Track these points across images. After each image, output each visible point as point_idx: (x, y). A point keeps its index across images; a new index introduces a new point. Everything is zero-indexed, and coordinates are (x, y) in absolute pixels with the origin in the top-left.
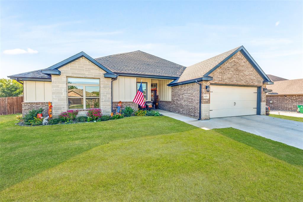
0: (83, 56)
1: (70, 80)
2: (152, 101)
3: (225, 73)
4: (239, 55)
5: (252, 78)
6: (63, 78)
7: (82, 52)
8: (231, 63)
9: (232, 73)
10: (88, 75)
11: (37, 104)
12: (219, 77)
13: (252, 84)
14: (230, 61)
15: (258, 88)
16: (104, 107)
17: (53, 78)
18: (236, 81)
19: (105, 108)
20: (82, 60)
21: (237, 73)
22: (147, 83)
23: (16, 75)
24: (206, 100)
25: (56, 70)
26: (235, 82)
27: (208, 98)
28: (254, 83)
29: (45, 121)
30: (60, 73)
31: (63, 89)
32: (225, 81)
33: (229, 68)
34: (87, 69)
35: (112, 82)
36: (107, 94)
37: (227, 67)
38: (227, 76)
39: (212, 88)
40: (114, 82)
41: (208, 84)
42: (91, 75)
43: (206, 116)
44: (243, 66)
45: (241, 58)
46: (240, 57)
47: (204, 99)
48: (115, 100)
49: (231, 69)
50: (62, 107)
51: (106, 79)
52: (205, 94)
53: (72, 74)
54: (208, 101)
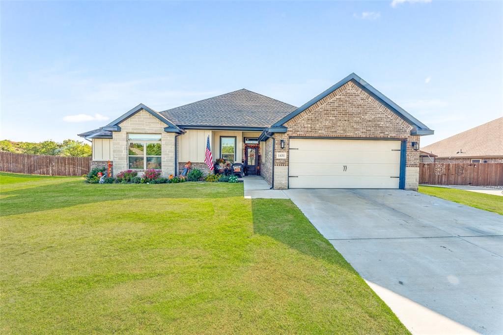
0: (142, 109)
1: (131, 136)
2: (243, 162)
3: (318, 120)
4: (350, 88)
5: (381, 125)
6: (123, 134)
7: (141, 104)
8: (331, 103)
9: (334, 118)
10: (148, 130)
11: (103, 162)
12: (306, 126)
13: (382, 135)
14: (330, 100)
15: (402, 142)
16: (166, 168)
17: (114, 135)
18: (342, 132)
19: (167, 170)
20: (143, 113)
21: (346, 119)
22: (236, 137)
23: (85, 133)
24: (282, 161)
25: (117, 126)
26: (340, 132)
27: (285, 157)
28: (387, 133)
29: (101, 180)
30: (119, 130)
31: (123, 147)
32: (319, 132)
33: (328, 110)
34: (147, 123)
35: (176, 137)
36: (169, 152)
37: (324, 110)
38: (324, 124)
39: (293, 143)
40: (179, 137)
41: (285, 137)
42: (151, 130)
43: (281, 183)
44: (361, 105)
45: (354, 93)
46: (354, 91)
47: (277, 159)
48: (180, 160)
49: (332, 112)
50: (122, 166)
51: (169, 134)
52: (280, 152)
53: (132, 129)
54: (286, 163)
